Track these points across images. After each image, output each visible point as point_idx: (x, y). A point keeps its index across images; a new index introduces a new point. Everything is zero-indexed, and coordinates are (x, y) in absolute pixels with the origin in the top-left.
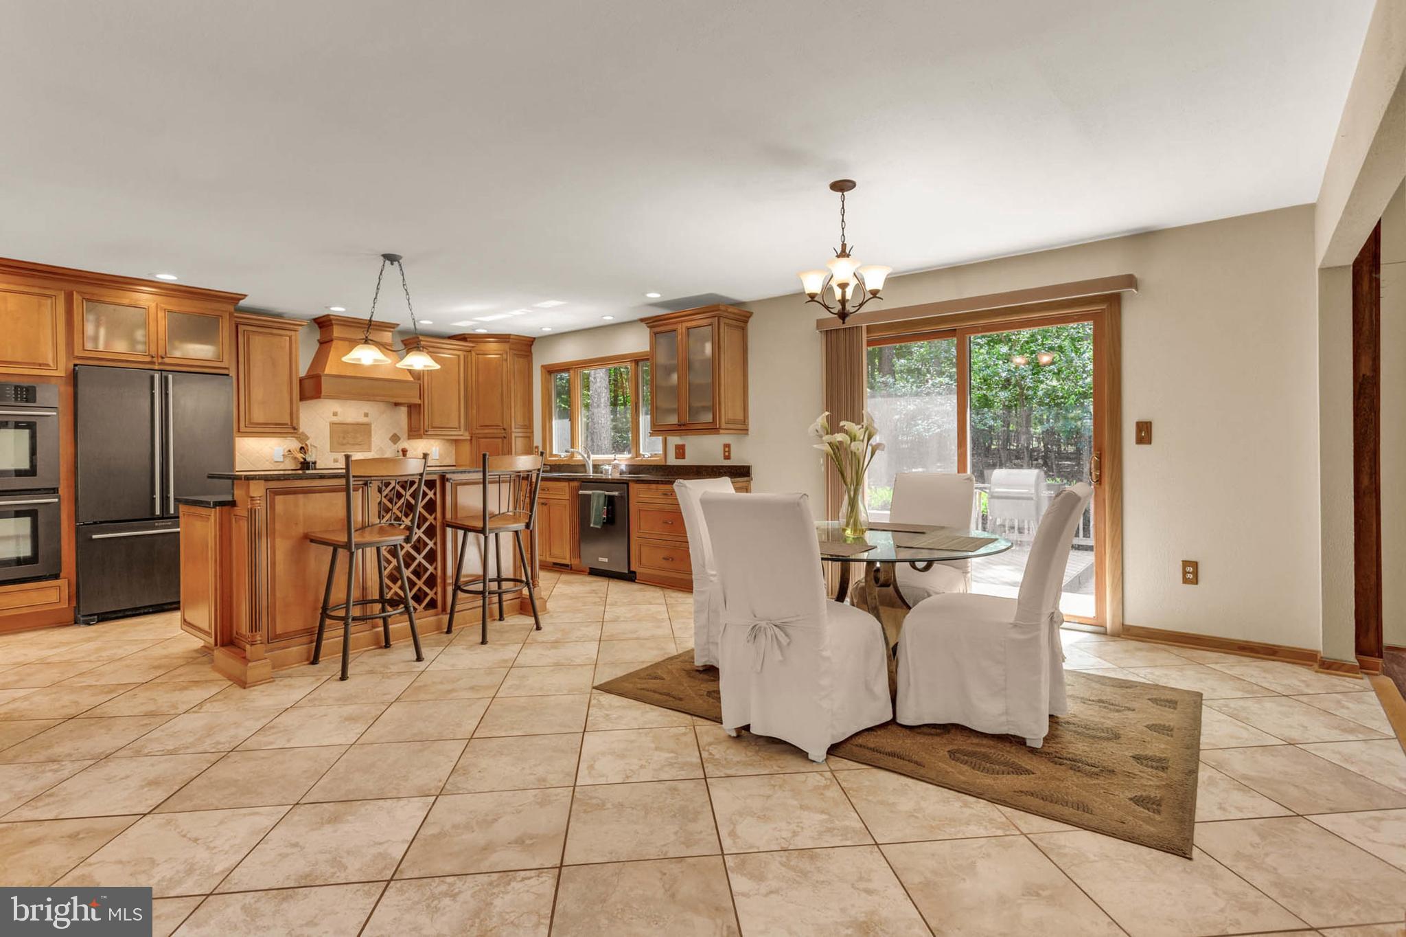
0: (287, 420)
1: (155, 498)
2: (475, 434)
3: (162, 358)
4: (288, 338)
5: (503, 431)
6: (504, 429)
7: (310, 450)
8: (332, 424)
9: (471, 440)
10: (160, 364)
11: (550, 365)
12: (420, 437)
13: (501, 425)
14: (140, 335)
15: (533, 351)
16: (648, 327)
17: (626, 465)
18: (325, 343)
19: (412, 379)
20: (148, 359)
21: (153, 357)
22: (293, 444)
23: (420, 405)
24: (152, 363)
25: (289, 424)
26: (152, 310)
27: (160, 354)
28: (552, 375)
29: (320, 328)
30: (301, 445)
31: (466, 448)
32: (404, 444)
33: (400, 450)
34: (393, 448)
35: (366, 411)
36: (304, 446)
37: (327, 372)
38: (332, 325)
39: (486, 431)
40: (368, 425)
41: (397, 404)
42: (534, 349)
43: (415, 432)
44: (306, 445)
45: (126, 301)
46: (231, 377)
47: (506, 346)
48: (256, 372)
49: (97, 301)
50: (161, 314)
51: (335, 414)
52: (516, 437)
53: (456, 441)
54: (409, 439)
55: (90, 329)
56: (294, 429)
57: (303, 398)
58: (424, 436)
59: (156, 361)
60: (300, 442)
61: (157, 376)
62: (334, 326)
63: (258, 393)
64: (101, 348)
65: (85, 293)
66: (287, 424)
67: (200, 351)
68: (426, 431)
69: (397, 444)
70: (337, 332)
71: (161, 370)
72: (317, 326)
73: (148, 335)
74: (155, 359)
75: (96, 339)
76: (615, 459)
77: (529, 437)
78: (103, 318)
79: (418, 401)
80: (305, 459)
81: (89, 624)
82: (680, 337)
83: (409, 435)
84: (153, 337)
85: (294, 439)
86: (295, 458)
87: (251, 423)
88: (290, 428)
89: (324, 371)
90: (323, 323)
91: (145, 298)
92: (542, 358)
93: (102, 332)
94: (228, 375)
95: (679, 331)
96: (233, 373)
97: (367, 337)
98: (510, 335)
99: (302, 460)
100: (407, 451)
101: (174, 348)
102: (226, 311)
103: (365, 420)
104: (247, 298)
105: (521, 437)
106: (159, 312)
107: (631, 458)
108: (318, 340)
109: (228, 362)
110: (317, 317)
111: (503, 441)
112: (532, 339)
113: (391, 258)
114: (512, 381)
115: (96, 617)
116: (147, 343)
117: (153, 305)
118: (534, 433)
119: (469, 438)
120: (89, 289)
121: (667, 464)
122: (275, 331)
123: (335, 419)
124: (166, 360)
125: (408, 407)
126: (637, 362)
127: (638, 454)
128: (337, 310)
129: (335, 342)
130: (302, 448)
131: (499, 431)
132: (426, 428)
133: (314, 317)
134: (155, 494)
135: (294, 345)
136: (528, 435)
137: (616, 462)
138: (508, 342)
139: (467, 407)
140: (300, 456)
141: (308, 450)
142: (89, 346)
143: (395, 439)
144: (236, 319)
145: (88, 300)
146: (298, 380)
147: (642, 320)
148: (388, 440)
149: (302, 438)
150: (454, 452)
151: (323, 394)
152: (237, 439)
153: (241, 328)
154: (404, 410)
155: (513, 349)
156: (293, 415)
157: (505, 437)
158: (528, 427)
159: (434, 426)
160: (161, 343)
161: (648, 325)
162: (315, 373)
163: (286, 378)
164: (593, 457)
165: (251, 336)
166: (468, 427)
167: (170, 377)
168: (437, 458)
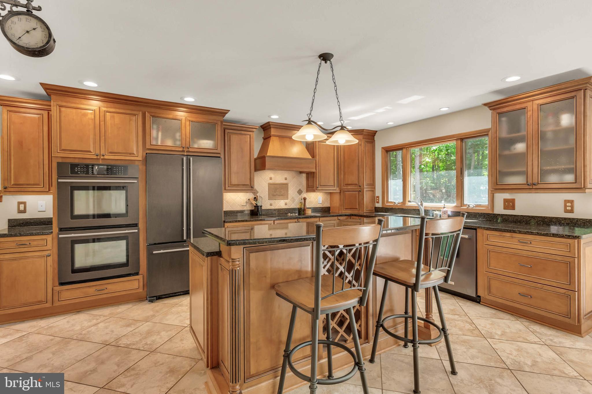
0: (248, 183)
1: (183, 230)
2: (342, 189)
3: (188, 148)
4: (249, 136)
5: (359, 187)
6: (360, 186)
7: (259, 199)
8: (270, 184)
9: (340, 192)
10: (187, 152)
11: (387, 147)
12: (314, 191)
13: (358, 184)
14: (178, 135)
15: (375, 139)
16: (490, 110)
17: (452, 212)
18: (267, 139)
19: (311, 158)
20: (181, 149)
21: (183, 148)
22: (250, 196)
23: (314, 173)
24: (183, 151)
25: (249, 184)
26: (183, 121)
27: (187, 146)
28: (389, 153)
29: (264, 130)
30: (254, 197)
31: (337, 198)
32: (304, 195)
33: (303, 198)
34: (299, 197)
35: (286, 177)
36: (256, 196)
37: (268, 155)
38: (270, 128)
39: (349, 187)
40: (287, 184)
41: (301, 172)
42: (376, 138)
43: (311, 188)
44: (257, 196)
45: (171, 116)
46: (222, 158)
47: (361, 137)
48: (234, 156)
49: (158, 117)
50: (188, 123)
51: (271, 179)
52: (366, 191)
53: (330, 193)
54: (307, 192)
55: (154, 133)
56: (252, 187)
57: (256, 170)
58: (316, 191)
59: (185, 150)
60: (254, 195)
61: (185, 158)
62: (272, 128)
63: (235, 167)
64: (159, 143)
65: (151, 112)
66: (248, 185)
67: (206, 144)
68: (317, 188)
69: (301, 195)
70: (273, 132)
71: (187, 155)
72: (262, 129)
73: (181, 136)
74: (185, 149)
75: (157, 139)
76: (444, 207)
77: (373, 191)
78: (161, 127)
79: (314, 170)
80: (256, 204)
81: (152, 302)
82: (530, 113)
83: (307, 191)
84: (184, 136)
85: (251, 193)
86: (252, 203)
87: (231, 185)
88: (249, 187)
89: (267, 154)
90: (266, 128)
91: (181, 114)
92: (380, 144)
93: (160, 134)
94: (220, 157)
95: (530, 108)
96: (222, 156)
97: (310, 119)
98: (364, 129)
99: (255, 205)
100: (306, 199)
101: (194, 142)
102: (219, 120)
103: (285, 182)
104: (230, 112)
105: (369, 191)
106: (186, 122)
107: (456, 207)
108: (263, 138)
109: (220, 150)
110: (263, 124)
111: (359, 194)
112: (375, 132)
113: (325, 57)
114: (364, 158)
115: (155, 298)
116: (181, 140)
117: (184, 118)
118: (376, 188)
119: (339, 191)
120: (153, 110)
121: (494, 213)
122: (243, 132)
123: (271, 182)
124: (190, 150)
125: (306, 174)
126: (462, 140)
127: (462, 204)
128: (275, 118)
129: (272, 137)
130: (255, 198)
131: (356, 187)
132: (317, 186)
133: (261, 125)
134: (184, 227)
135: (252, 140)
136: (373, 189)
137: (445, 209)
138: (362, 134)
139: (338, 174)
140: (254, 202)
141: (258, 199)
142: (154, 143)
143: (300, 192)
144: (224, 126)
145: (153, 116)
146: (254, 159)
147: (485, 105)
148: (296, 192)
149: (255, 192)
150: (329, 199)
151: (267, 167)
152: (224, 193)
153: (227, 131)
154: (304, 175)
155: (364, 139)
156: (251, 180)
157: (360, 191)
158: (372, 185)
159: (321, 185)
160: (188, 140)
161: (491, 108)
162: (263, 155)
163: (248, 159)
164: (425, 204)
165: (231, 136)
166: (339, 185)
167: (191, 159)
168: (321, 203)
